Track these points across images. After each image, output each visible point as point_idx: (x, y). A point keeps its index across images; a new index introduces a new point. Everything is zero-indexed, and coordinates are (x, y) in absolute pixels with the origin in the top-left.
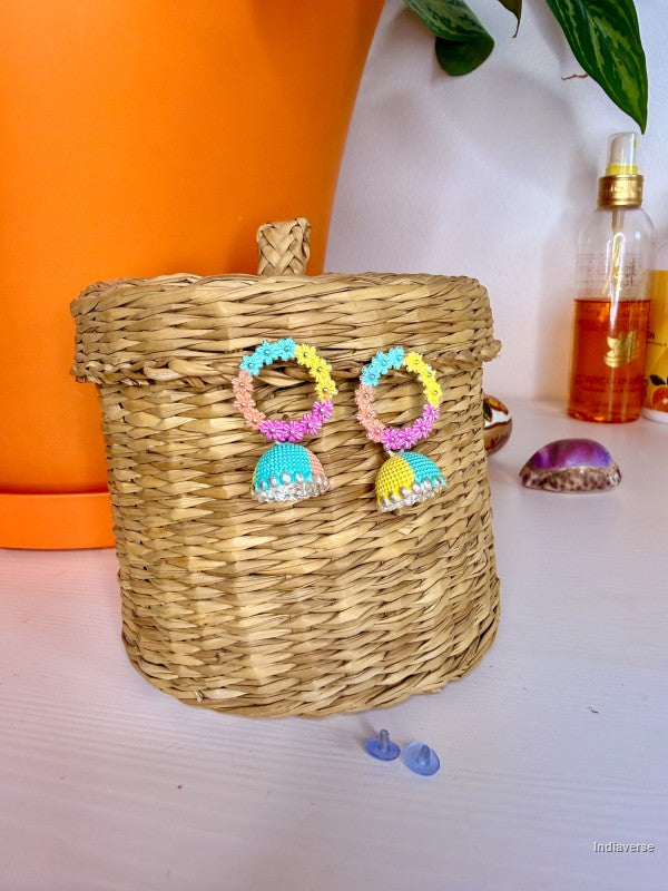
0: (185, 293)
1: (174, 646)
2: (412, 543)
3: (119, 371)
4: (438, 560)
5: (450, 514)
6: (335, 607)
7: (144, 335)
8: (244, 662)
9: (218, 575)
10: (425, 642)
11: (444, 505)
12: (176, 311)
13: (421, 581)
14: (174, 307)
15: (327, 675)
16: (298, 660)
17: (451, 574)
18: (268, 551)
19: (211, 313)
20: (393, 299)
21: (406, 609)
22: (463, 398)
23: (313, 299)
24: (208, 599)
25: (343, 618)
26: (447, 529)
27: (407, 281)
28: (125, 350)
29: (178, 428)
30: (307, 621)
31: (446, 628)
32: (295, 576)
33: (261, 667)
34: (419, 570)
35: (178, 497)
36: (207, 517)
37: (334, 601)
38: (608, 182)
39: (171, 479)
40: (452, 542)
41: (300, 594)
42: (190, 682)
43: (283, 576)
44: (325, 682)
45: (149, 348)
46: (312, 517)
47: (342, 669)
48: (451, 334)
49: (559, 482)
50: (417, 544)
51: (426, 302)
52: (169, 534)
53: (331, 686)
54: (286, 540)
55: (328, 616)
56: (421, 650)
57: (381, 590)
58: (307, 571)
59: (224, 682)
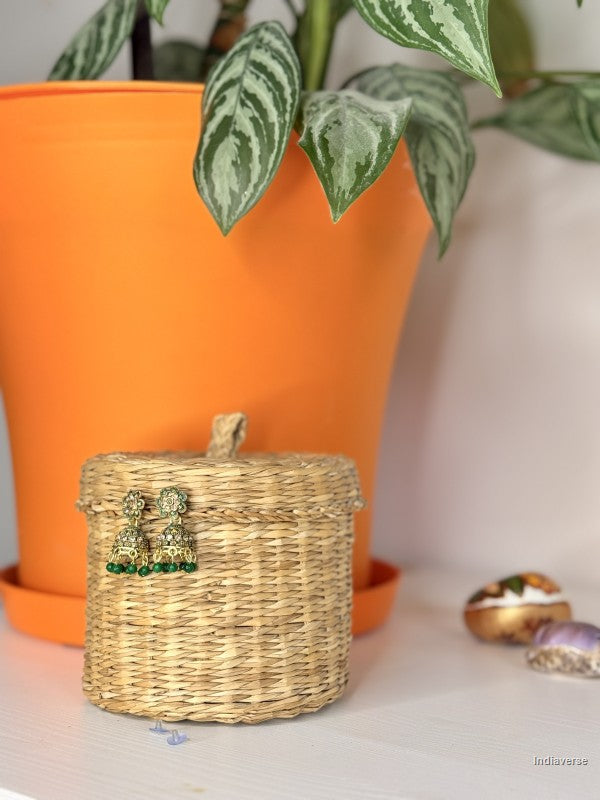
2: (217, 620)
5: (255, 609)
6: (165, 648)
8: (118, 675)
9: (113, 623)
10: (220, 684)
12: (108, 476)
13: (221, 645)
14: (109, 473)
15: (156, 687)
16: (144, 676)
18: (137, 611)
25: (167, 654)
29: (107, 538)
30: (150, 654)
32: (147, 627)
37: (165, 644)
53: (158, 694)
57: (194, 644)
59: (110, 687)
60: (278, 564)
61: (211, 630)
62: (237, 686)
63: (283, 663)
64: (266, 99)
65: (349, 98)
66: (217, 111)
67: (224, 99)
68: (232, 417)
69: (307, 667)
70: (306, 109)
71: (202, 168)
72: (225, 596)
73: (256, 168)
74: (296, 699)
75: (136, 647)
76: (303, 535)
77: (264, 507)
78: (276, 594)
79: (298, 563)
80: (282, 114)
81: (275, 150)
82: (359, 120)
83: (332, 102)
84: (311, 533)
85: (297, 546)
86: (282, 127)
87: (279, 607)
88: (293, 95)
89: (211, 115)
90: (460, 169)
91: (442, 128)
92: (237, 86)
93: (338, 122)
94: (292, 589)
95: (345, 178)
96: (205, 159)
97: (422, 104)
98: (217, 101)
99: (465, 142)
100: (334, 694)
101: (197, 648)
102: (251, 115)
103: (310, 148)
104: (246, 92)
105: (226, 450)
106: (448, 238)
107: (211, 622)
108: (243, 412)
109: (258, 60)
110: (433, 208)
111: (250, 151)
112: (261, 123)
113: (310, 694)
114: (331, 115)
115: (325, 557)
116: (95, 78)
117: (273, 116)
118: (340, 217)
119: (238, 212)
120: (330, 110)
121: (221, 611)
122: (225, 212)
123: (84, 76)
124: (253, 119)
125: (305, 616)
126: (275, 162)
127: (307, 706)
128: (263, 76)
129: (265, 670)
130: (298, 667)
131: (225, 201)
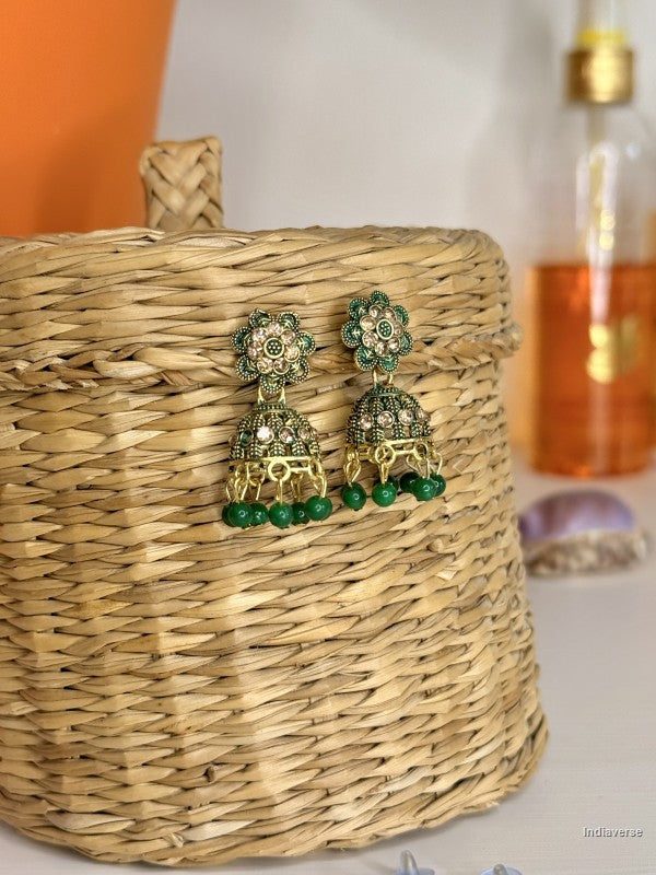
0: (154, 256)
1: (132, 774)
2: (453, 593)
3: (47, 369)
4: (483, 619)
5: (490, 557)
7: (88, 315)
8: (248, 776)
9: (204, 654)
10: (476, 732)
11: (485, 543)
12: (138, 282)
13: (466, 647)
14: (141, 275)
15: (361, 780)
16: (324, 762)
17: (497, 638)
18: (277, 611)
19: (199, 283)
20: (423, 263)
21: (452, 686)
22: (489, 398)
23: (332, 264)
24: (187, 693)
25: (375, 699)
26: (488, 577)
27: (432, 239)
28: (51, 338)
29: (135, 447)
30: (333, 706)
31: (497, 717)
32: (313, 645)
33: (273, 777)
34: (463, 631)
35: (140, 546)
36: (185, 571)
37: (366, 675)
38: (579, 59)
39: (130, 521)
40: (494, 596)
41: (322, 669)
42: (161, 823)
43: (299, 647)
44: (361, 790)
45: (101, 333)
46: (336, 559)
47: (383, 770)
48: (482, 310)
49: (560, 559)
50: (459, 595)
51: (459, 267)
52: (118, 606)
54: (302, 593)
55: (362, 696)
56: (475, 743)
57: (422, 658)
58: (330, 635)
59: (218, 812)
72: (456, 538)
77: (491, 331)
121: (457, 573)
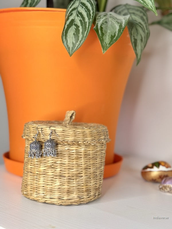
6: (39, 181)
53: (37, 194)
60: (74, 158)
61: (53, 176)
62: (59, 194)
63: (74, 188)
64: (85, 14)
65: (111, 14)
66: (69, 18)
67: (72, 14)
68: (71, 112)
69: (83, 190)
70: (97, 17)
71: (64, 36)
72: (57, 166)
73: (81, 36)
74: (78, 199)
75: (32, 179)
76: (83, 149)
78: (73, 167)
79: (81, 158)
80: (89, 19)
81: (87, 30)
82: (113, 22)
83: (105, 16)
84: (86, 149)
85: (81, 153)
86: (89, 23)
87: (74, 171)
88: (93, 13)
89: (68, 19)
90: (145, 38)
91: (140, 24)
92: (76, 10)
93: (106, 22)
94: (79, 165)
95: (107, 40)
96: (65, 33)
97: (134, 17)
98: (70, 14)
99: (147, 29)
100: (92, 198)
101: (48, 181)
102: (80, 19)
103: (97, 30)
104: (79, 12)
105: (68, 122)
106: (140, 59)
107: (53, 174)
108: (74, 110)
109: (83, 2)
110: (135, 49)
111: (79, 30)
112: (83, 22)
113: (84, 198)
114: (104, 20)
115: (91, 156)
116: (34, 6)
117: (87, 20)
118: (105, 52)
119: (74, 49)
120: (104, 18)
121: (56, 171)
122: (71, 49)
123: (31, 6)
124: (80, 21)
125: (83, 174)
126: (86, 34)
127: (82, 202)
128: (84, 7)
129: (68, 190)
130: (79, 189)
131: (71, 46)
